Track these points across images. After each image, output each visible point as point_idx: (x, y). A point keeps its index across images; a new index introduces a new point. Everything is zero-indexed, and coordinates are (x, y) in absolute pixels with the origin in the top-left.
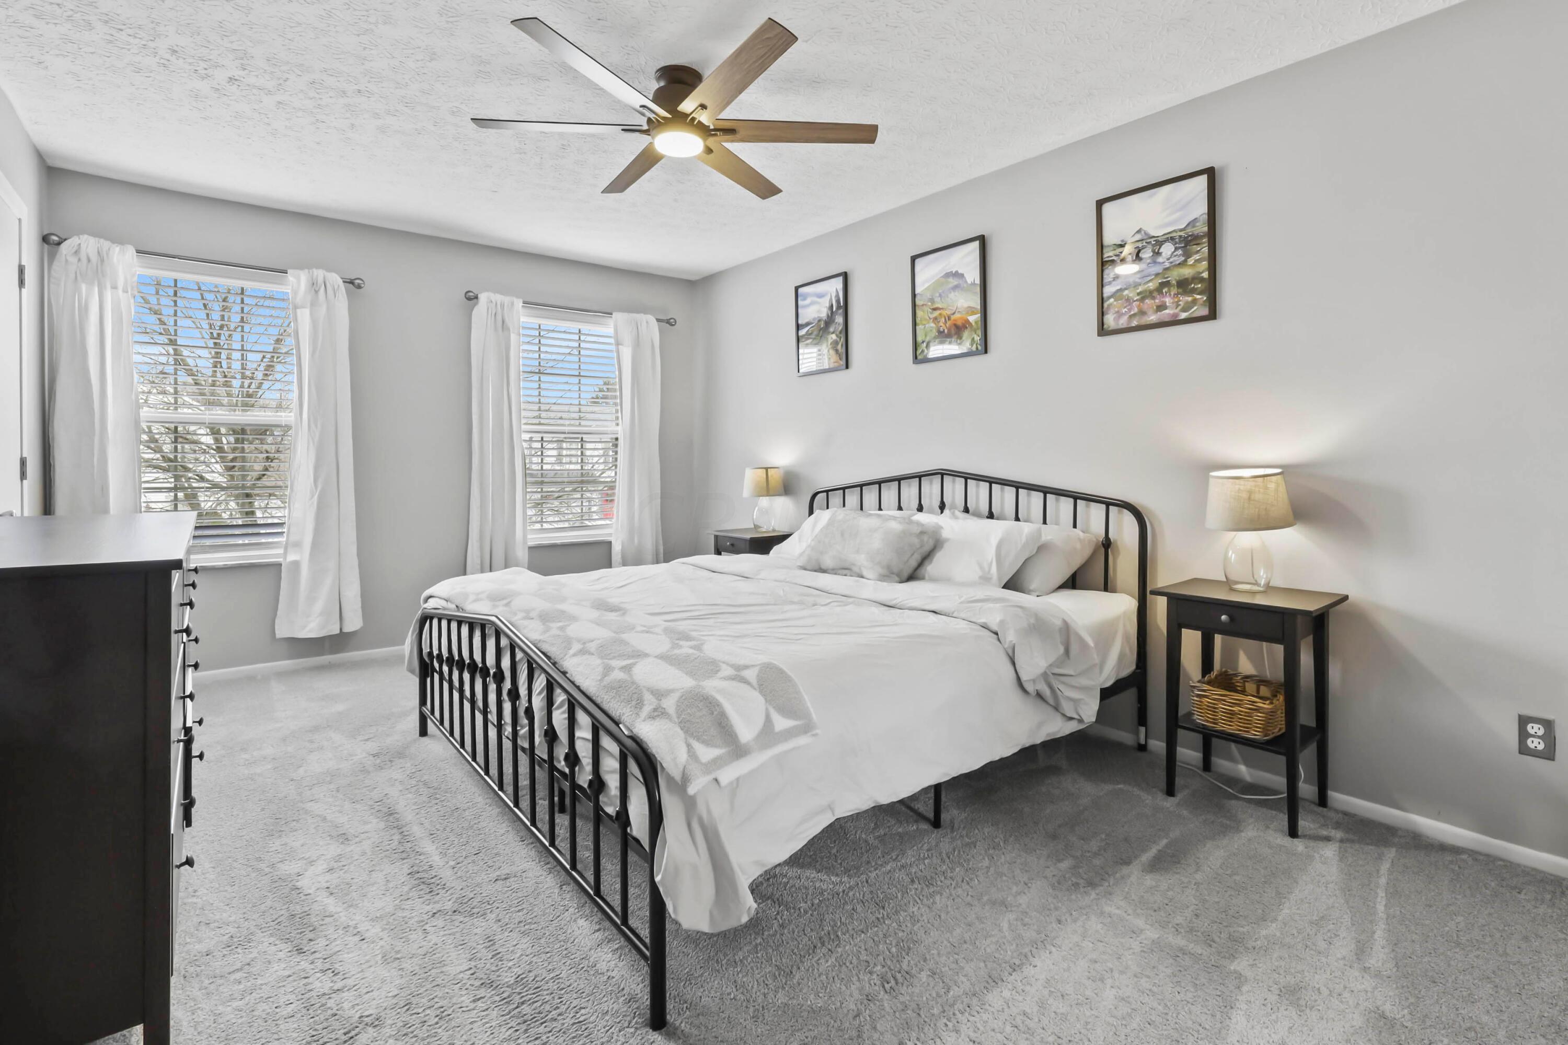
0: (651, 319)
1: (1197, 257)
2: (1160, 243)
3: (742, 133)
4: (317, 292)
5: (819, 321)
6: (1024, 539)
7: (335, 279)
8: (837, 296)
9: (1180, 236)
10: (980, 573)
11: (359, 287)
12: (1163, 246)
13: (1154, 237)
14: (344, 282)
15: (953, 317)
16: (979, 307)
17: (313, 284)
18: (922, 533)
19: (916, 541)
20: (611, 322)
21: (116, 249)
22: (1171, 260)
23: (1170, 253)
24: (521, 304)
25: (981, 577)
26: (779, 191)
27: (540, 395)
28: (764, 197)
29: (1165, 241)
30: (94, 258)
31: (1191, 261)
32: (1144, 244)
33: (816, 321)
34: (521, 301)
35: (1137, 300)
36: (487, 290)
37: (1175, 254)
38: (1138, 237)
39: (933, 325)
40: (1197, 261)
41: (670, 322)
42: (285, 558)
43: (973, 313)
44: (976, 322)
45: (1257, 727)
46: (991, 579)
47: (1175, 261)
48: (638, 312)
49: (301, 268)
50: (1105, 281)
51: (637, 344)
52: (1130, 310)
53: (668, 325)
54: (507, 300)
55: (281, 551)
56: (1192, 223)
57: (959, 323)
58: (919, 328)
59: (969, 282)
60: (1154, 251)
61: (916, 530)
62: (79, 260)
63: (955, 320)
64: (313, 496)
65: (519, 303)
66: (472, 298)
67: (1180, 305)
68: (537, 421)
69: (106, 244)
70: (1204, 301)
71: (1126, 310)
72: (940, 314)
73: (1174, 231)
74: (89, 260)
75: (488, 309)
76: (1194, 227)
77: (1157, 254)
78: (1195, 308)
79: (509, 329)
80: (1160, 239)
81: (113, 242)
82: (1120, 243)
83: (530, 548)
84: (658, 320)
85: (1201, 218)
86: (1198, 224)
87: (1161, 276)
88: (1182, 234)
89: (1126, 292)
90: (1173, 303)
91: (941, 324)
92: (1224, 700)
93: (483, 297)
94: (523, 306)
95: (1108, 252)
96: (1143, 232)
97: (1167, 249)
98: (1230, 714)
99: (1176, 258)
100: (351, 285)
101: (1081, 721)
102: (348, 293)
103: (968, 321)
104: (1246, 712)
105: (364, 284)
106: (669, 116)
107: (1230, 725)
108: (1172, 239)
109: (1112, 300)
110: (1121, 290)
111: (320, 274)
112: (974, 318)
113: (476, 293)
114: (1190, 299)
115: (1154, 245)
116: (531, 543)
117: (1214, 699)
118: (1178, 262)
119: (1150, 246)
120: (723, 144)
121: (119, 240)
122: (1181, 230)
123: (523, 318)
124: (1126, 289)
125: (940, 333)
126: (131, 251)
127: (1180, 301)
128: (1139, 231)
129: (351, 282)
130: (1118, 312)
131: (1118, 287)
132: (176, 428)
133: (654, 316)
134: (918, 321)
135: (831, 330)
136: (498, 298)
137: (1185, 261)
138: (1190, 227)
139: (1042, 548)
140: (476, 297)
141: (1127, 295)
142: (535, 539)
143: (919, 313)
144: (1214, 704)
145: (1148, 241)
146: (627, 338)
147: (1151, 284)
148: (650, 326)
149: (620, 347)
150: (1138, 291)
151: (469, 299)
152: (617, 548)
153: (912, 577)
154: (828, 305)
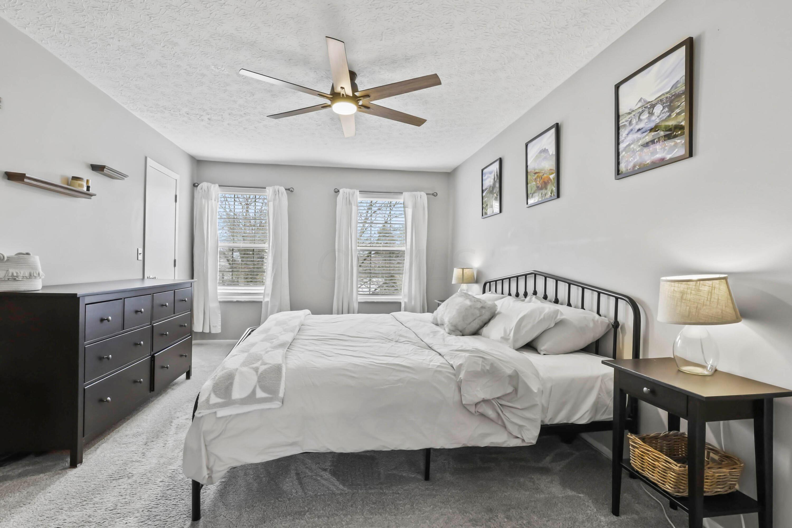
0: (423, 194)
1: (678, 111)
2: (653, 106)
3: (372, 96)
4: (276, 195)
5: (490, 187)
6: (542, 316)
7: (282, 189)
8: (497, 172)
9: (667, 98)
10: (502, 335)
11: (292, 191)
12: (655, 108)
13: (650, 102)
14: (286, 190)
15: (543, 177)
16: (555, 169)
17: (275, 191)
18: (482, 307)
19: (477, 312)
20: (402, 197)
21: (213, 186)
22: (660, 117)
23: (659, 112)
24: (359, 192)
25: (502, 338)
26: (425, 121)
27: (371, 233)
28: (419, 125)
29: (656, 104)
30: (206, 190)
31: (674, 115)
32: (644, 109)
33: (489, 188)
34: (358, 191)
35: (638, 151)
36: (342, 188)
37: (663, 111)
38: (640, 105)
39: (534, 183)
40: (678, 114)
41: (435, 195)
42: (264, 300)
43: (552, 174)
44: (553, 179)
45: (670, 483)
46: (509, 339)
47: (664, 117)
48: (416, 191)
49: (271, 186)
50: (620, 140)
51: (415, 207)
52: (634, 159)
53: (433, 196)
54: (351, 191)
55: (262, 297)
56: (675, 86)
57: (546, 180)
58: (529, 185)
59: (551, 154)
60: (649, 113)
61: (479, 305)
62: (202, 191)
63: (544, 179)
64: (272, 276)
65: (357, 193)
66: (337, 192)
67: (666, 149)
68: (369, 245)
69: (209, 184)
70: (682, 144)
71: (632, 158)
72: (538, 176)
73: (663, 94)
74: (205, 191)
75: (343, 196)
76: (676, 88)
77: (651, 114)
78: (677, 150)
79: (351, 204)
80: (653, 103)
81: (212, 183)
82: (629, 111)
83: (359, 303)
84: (427, 194)
85: (681, 80)
86: (679, 85)
87: (654, 130)
88: (668, 95)
89: (632, 146)
90: (661, 149)
91: (538, 182)
92: (648, 454)
93: (341, 191)
94: (360, 193)
95: (622, 120)
96: (642, 101)
97: (658, 109)
98: (653, 467)
99: (664, 115)
100: (289, 191)
101: (523, 440)
102: (287, 193)
103: (550, 179)
104: (662, 468)
105: (294, 190)
106: (332, 96)
107: (653, 475)
108: (661, 100)
109: (624, 153)
110: (629, 145)
111: (277, 187)
112: (553, 176)
113: (338, 189)
114: (673, 144)
115: (649, 108)
116: (359, 301)
117: (642, 452)
118: (664, 118)
119: (647, 110)
120: (371, 102)
121: (214, 183)
122: (667, 93)
123: (359, 198)
124: (632, 144)
125: (538, 187)
126: (217, 185)
127: (666, 146)
128: (640, 101)
129: (289, 190)
130: (627, 161)
131: (628, 143)
132: (254, 249)
133: (424, 192)
134: (528, 182)
135: (494, 191)
136: (347, 190)
137: (670, 116)
138: (673, 89)
139: (560, 323)
140: (339, 191)
141: (633, 148)
142: (362, 299)
143: (529, 177)
144: (642, 455)
145: (646, 106)
146: (410, 204)
147: (647, 137)
148: (423, 197)
149: (406, 209)
150: (639, 144)
151: (336, 192)
152: (403, 305)
153: (476, 333)
154: (493, 177)
